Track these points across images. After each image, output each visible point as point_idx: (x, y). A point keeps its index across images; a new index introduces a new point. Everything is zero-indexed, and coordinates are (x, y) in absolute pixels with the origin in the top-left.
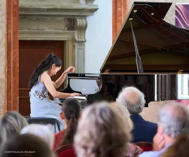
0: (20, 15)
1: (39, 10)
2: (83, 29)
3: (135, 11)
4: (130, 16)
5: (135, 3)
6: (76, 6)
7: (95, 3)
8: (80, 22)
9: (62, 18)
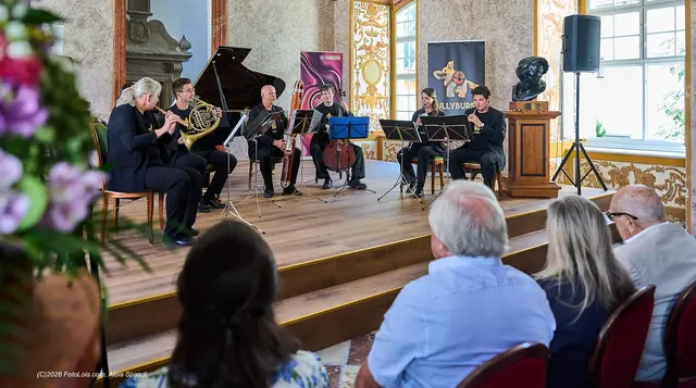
1: (140, 54)
2: (180, 70)
6: (173, 53)
7: (189, 51)
8: (176, 66)
9: (160, 63)
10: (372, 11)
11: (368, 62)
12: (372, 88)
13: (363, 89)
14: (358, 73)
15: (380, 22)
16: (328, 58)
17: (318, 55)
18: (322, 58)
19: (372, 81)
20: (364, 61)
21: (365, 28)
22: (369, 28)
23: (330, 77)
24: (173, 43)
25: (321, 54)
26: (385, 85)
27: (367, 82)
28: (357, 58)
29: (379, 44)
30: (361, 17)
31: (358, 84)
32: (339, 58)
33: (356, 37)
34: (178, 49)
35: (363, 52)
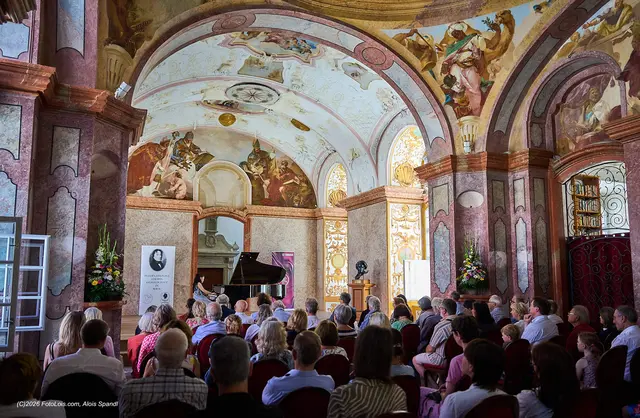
1: (211, 254)
2: (233, 262)
3: (242, 256)
4: (240, 258)
5: (242, 252)
6: (229, 252)
8: (230, 259)
10: (338, 226)
11: (335, 255)
12: (338, 271)
13: (332, 270)
14: (328, 262)
15: (344, 231)
19: (338, 266)
20: (332, 255)
21: (333, 236)
22: (336, 236)
24: (229, 247)
25: (283, 253)
27: (335, 267)
28: (328, 253)
29: (343, 244)
30: (330, 229)
31: (328, 268)
33: (327, 241)
34: (232, 250)
35: (332, 250)
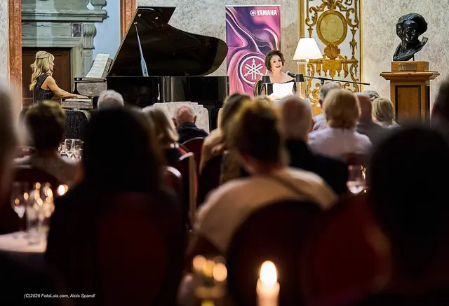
0: (23, 21)
2: (93, 34)
3: (139, 15)
4: (135, 21)
5: (139, 7)
6: (83, 12)
8: (86, 28)
9: (68, 24)
11: (325, 15)
12: (332, 50)
14: (310, 30)
16: (260, 13)
17: (248, 9)
18: (253, 13)
19: (332, 40)
20: (320, 14)
23: (264, 37)
25: (252, 8)
26: (353, 44)
27: (325, 41)
28: (309, 10)
32: (275, 13)
34: (90, 7)
